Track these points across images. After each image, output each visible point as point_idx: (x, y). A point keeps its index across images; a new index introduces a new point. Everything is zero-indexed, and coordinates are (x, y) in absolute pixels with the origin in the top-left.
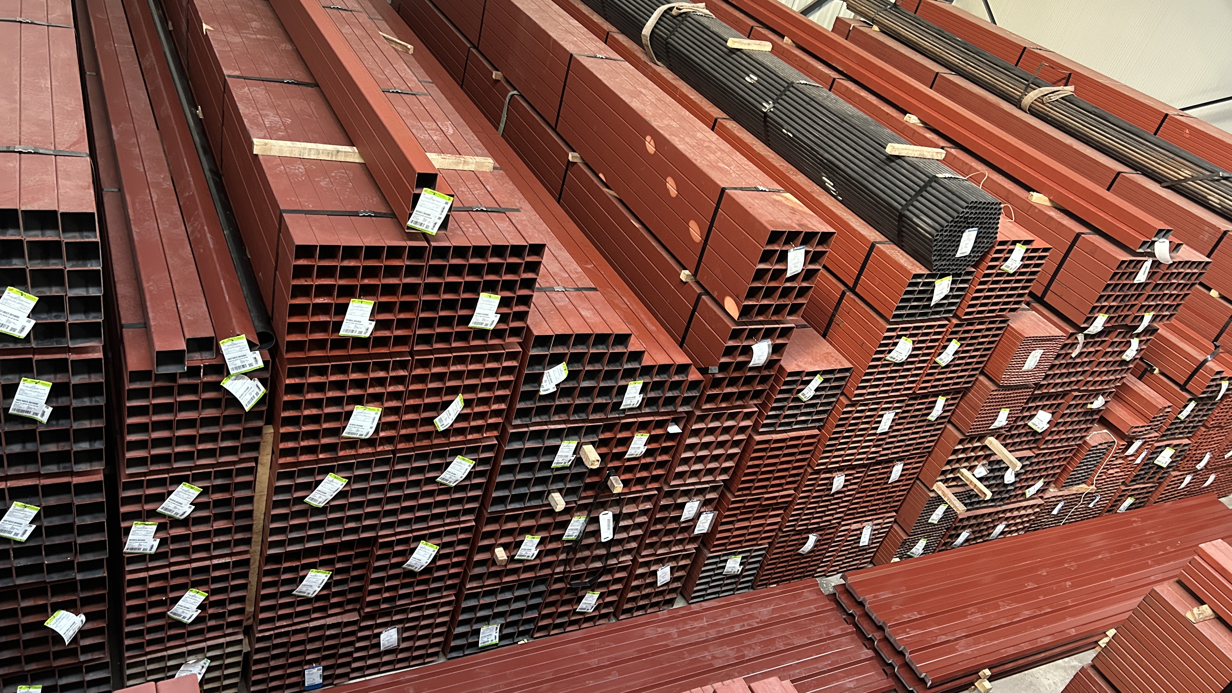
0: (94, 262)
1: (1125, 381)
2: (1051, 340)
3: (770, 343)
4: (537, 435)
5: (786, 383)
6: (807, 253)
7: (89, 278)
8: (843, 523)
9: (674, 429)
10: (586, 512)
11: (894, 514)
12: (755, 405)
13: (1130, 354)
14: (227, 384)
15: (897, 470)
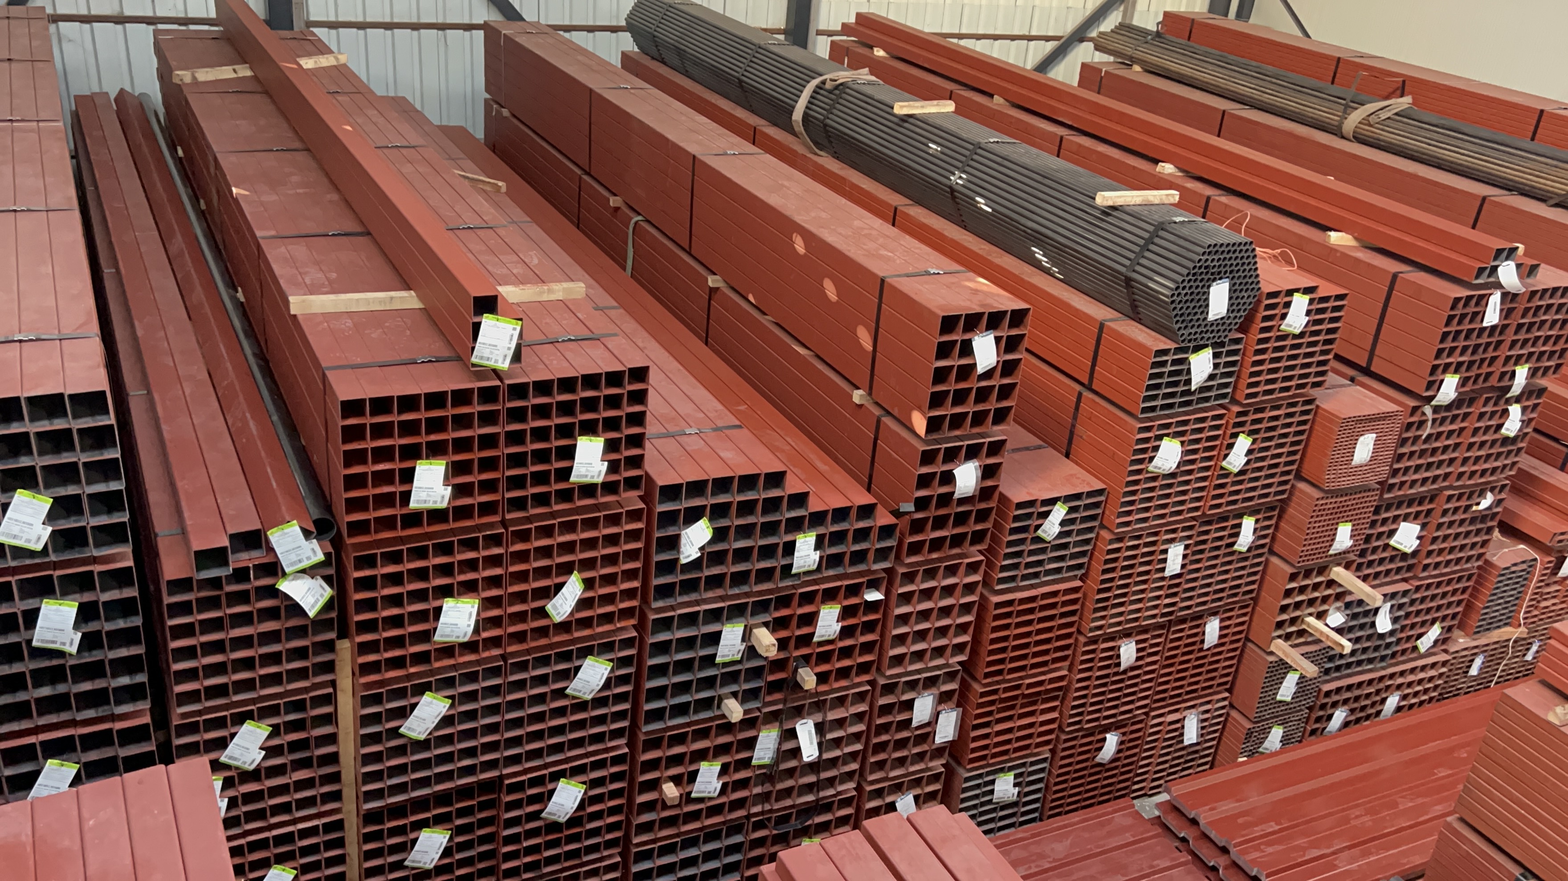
0: (111, 450)
1: (1519, 465)
2: (1384, 418)
3: (977, 464)
4: (690, 619)
5: (1016, 518)
6: (998, 340)
7: (106, 470)
8: (1153, 714)
9: (873, 596)
10: (777, 724)
11: (1227, 695)
12: (980, 551)
13: (1512, 425)
14: (284, 586)
15: (1212, 629)
